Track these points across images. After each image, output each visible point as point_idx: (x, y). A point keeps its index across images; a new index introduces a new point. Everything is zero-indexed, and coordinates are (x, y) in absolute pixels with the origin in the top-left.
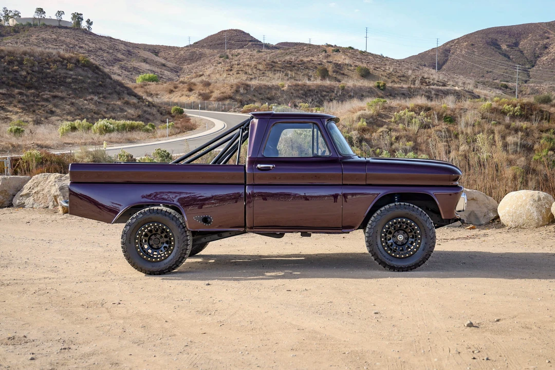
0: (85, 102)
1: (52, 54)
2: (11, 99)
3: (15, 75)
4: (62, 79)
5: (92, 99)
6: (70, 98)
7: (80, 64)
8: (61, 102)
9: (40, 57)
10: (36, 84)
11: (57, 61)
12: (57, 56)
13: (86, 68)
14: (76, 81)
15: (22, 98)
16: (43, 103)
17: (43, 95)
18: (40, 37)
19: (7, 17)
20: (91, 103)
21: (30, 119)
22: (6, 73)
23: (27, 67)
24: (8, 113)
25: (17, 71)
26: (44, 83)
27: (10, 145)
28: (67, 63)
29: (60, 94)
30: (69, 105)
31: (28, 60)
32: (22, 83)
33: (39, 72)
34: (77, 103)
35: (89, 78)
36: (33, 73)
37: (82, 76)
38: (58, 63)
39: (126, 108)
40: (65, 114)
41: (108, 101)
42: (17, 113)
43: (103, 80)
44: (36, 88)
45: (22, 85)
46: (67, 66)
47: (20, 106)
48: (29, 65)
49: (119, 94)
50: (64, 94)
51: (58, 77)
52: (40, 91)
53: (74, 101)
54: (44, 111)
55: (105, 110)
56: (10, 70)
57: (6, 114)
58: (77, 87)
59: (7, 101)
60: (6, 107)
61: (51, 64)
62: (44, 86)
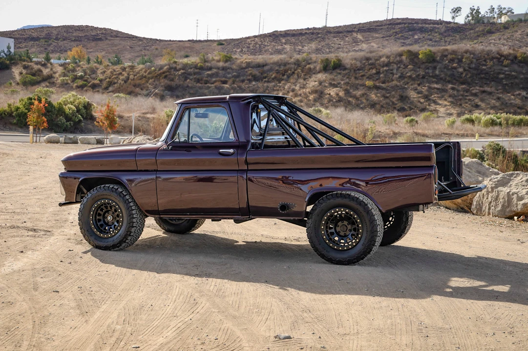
0: (512, 97)
1: (492, 51)
2: (443, 94)
3: (453, 72)
4: (495, 75)
5: (519, 94)
6: (498, 93)
7: (517, 61)
8: (488, 97)
9: (480, 55)
10: (469, 80)
11: (494, 58)
12: (496, 53)
13: (521, 65)
14: (508, 77)
15: (453, 93)
16: (471, 98)
17: (473, 90)
20: (518, 98)
21: (455, 112)
22: (445, 70)
23: (465, 64)
24: (438, 106)
25: (455, 68)
26: (477, 79)
28: (504, 60)
29: (489, 89)
30: (495, 100)
31: (467, 58)
32: (457, 79)
33: (475, 69)
34: (503, 98)
35: (523, 74)
36: (470, 70)
37: (516, 72)
38: (495, 60)
40: (489, 108)
42: (446, 106)
44: (469, 84)
45: (457, 80)
46: (503, 62)
47: (449, 99)
48: (468, 62)
50: (493, 89)
51: (492, 73)
52: (471, 86)
53: (501, 95)
54: (470, 104)
56: (450, 67)
57: (436, 106)
58: (507, 82)
59: (439, 95)
60: (438, 101)
61: (488, 61)
62: (477, 82)
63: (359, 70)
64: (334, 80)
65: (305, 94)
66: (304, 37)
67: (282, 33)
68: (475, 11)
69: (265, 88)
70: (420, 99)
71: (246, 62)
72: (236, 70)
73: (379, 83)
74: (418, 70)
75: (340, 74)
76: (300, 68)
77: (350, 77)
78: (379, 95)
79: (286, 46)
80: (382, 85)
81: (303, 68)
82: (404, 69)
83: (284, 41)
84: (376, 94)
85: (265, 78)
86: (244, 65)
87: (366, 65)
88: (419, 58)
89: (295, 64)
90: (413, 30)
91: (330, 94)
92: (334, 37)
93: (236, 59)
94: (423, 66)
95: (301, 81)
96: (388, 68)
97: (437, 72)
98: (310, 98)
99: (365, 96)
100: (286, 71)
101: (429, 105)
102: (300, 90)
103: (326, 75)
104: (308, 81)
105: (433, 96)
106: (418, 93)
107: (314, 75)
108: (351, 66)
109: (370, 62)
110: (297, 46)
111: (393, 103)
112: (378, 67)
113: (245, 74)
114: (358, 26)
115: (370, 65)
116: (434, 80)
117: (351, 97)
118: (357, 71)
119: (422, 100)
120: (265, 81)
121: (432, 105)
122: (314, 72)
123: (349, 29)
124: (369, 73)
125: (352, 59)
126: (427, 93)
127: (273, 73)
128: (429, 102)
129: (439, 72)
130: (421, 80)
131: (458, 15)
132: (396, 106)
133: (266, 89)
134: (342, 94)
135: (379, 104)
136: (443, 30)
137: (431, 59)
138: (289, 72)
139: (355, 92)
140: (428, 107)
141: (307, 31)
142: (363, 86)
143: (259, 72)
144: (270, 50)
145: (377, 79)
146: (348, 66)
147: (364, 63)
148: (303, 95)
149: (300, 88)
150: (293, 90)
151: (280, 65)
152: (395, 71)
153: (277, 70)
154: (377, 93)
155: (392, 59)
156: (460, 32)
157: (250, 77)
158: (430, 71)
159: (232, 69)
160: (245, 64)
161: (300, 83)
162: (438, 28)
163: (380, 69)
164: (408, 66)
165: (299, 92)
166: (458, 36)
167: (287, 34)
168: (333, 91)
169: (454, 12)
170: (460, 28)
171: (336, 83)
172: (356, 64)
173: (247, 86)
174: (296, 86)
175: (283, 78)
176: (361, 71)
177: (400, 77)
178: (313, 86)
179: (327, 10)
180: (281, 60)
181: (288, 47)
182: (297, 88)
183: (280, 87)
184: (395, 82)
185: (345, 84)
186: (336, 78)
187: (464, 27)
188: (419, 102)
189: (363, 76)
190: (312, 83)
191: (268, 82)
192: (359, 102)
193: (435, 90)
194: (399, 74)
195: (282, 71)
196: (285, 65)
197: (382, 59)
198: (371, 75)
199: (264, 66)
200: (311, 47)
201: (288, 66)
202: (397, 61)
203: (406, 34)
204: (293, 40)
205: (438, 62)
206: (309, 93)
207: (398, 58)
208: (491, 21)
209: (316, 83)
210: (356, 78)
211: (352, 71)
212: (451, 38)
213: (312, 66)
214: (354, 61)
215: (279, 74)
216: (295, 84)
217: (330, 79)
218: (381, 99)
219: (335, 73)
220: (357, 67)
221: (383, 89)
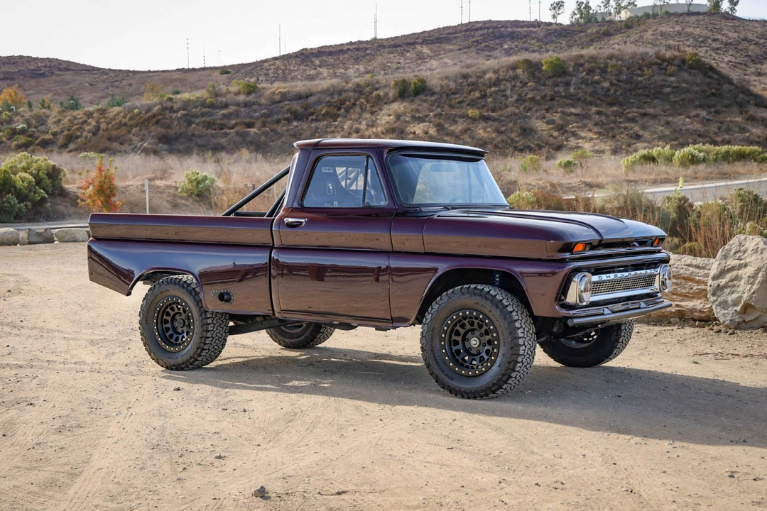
0: (688, 120)
1: (648, 54)
2: (585, 121)
3: (595, 88)
4: (658, 89)
5: (697, 116)
6: (665, 116)
7: (686, 66)
8: (652, 122)
9: (631, 61)
10: (621, 99)
11: (653, 64)
12: (654, 56)
13: (693, 71)
14: (677, 89)
15: (600, 119)
16: (627, 125)
17: (629, 113)
18: (658, 32)
20: (696, 121)
21: (608, 148)
22: (583, 86)
23: (612, 75)
24: (580, 141)
25: (597, 82)
26: (632, 97)
27: (548, 185)
28: (667, 66)
29: (651, 111)
30: (663, 126)
31: (614, 66)
32: (602, 98)
33: (627, 82)
34: (674, 123)
35: (697, 85)
36: (619, 83)
37: (688, 83)
38: (654, 67)
39: (749, 127)
40: (656, 138)
41: (721, 117)
42: (591, 139)
43: (718, 87)
44: (621, 105)
45: (602, 101)
46: (667, 70)
47: (596, 129)
48: (615, 72)
49: (741, 105)
50: (658, 111)
51: (653, 86)
52: (625, 108)
53: (670, 119)
54: (627, 135)
55: (716, 130)
56: (590, 82)
57: (577, 141)
58: (677, 99)
59: (580, 124)
60: (579, 133)
61: (644, 68)
62: (632, 101)
63: (453, 93)
64: (418, 111)
65: (377, 135)
66: (346, 55)
67: (314, 51)
68: (584, 5)
69: (313, 129)
70: (552, 131)
71: (280, 92)
72: (266, 105)
73: (487, 112)
74: (543, 88)
75: (425, 101)
76: (363, 96)
77: (442, 105)
78: (489, 129)
79: (321, 70)
80: (492, 114)
81: (368, 96)
82: (522, 87)
83: (317, 62)
84: (484, 129)
85: (312, 114)
86: (277, 98)
87: (464, 86)
88: (542, 71)
89: (355, 91)
90: (502, 36)
91: (414, 133)
92: (390, 53)
93: (264, 88)
94: (550, 82)
95: (368, 115)
96: (497, 89)
97: (572, 90)
99: (470, 132)
100: (342, 102)
101: (567, 140)
102: (367, 129)
103: (405, 104)
104: (378, 115)
105: (570, 126)
106: (548, 123)
107: (385, 106)
108: (441, 90)
109: (470, 80)
110: (338, 69)
111: (512, 140)
112: (482, 88)
113: (280, 111)
114: (422, 35)
115: (469, 85)
116: (568, 101)
117: (447, 135)
118: (452, 96)
119: (555, 134)
120: (312, 120)
121: (572, 139)
122: (385, 101)
123: (409, 41)
124: (470, 97)
125: (442, 79)
126: (560, 122)
127: (323, 107)
128: (566, 135)
129: (575, 89)
130: (549, 103)
131: (560, 12)
132: (517, 145)
133: (315, 132)
134: (432, 131)
135: (491, 143)
136: (542, 35)
137: (560, 70)
138: (348, 103)
139: (452, 128)
140: (565, 143)
141: (350, 47)
142: (464, 117)
143: (301, 107)
144: (299, 77)
145: (484, 106)
146: (437, 89)
147: (461, 83)
149: (368, 126)
150: (357, 131)
151: (332, 94)
152: (508, 92)
153: (329, 102)
154: (486, 127)
155: (502, 74)
156: (565, 36)
157: (288, 116)
158: (561, 89)
159: (259, 104)
160: (279, 96)
161: (366, 119)
162: (535, 32)
163: (485, 91)
164: (527, 83)
165: (367, 134)
166: (564, 42)
167: (321, 52)
168: (419, 128)
169: (555, 8)
170: (565, 30)
171: (422, 116)
172: (448, 86)
173: (285, 128)
174: (360, 123)
175: (339, 112)
176: (457, 96)
177: (517, 101)
178: (388, 122)
179: (376, 15)
180: (333, 86)
181: (324, 71)
182: (363, 126)
183: (336, 127)
184: (511, 109)
185: (435, 116)
186: (420, 107)
187: (571, 28)
188: (551, 136)
189: (460, 102)
190: (386, 117)
191: (317, 120)
192: (461, 142)
193: (573, 117)
194: (516, 97)
195: (335, 102)
196: (340, 93)
197: (488, 76)
198: (472, 101)
199: (307, 97)
200: (358, 69)
201: (344, 95)
202: (510, 77)
203: (492, 43)
204: (331, 60)
205: (571, 75)
206: (383, 133)
207: (511, 73)
208: (607, 19)
209: (392, 117)
210: (451, 106)
211: (444, 95)
212: (554, 45)
213: (381, 93)
214: (445, 82)
215: (331, 108)
216: (358, 121)
217: (412, 110)
218: (494, 136)
219: (417, 100)
220: (450, 90)
221: (494, 120)
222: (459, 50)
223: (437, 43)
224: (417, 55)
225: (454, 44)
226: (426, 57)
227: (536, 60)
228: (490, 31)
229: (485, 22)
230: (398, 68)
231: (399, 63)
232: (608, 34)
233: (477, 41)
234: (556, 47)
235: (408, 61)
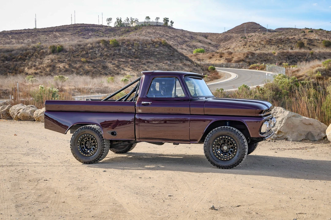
0: (163, 64)
1: (148, 40)
2: (127, 64)
3: (130, 51)
4: (152, 53)
5: (167, 63)
7: (162, 45)
8: (151, 65)
9: (142, 42)
10: (140, 56)
11: (150, 44)
12: (150, 41)
13: (165, 47)
14: (159, 53)
15: (132, 63)
16: (142, 66)
17: (143, 61)
18: (147, 31)
19: (132, 22)
20: (166, 65)
22: (125, 51)
23: (136, 47)
24: (125, 71)
25: (131, 50)
26: (143, 55)
28: (155, 44)
29: (151, 61)
31: (136, 44)
32: (133, 55)
33: (141, 50)
34: (159, 65)
35: (166, 52)
36: (138, 50)
37: (163, 51)
39: (184, 68)
41: (174, 64)
42: (129, 71)
43: (173, 53)
44: (139, 58)
45: (133, 56)
46: (155, 46)
47: (131, 67)
48: (137, 46)
49: (181, 60)
50: (153, 61)
51: (151, 52)
52: (141, 59)
53: (157, 64)
54: (142, 70)
55: (173, 69)
56: (128, 49)
57: (124, 72)
58: (159, 57)
59: (125, 65)
60: (124, 68)
61: (147, 45)
62: (143, 57)
63: (75, 52)
64: (60, 58)
65: (43, 68)
66: (23, 35)
67: (9, 32)
68: (119, 20)
70: (114, 68)
73: (89, 59)
74: (110, 51)
75: (63, 54)
76: (36, 52)
77: (70, 56)
78: (90, 66)
79: (12, 40)
80: (91, 60)
81: (39, 52)
82: (102, 50)
83: (10, 37)
84: (88, 66)
85: (14, 58)
88: (110, 44)
89: (32, 49)
90: (88, 30)
91: (59, 67)
92: (42, 34)
94: (113, 49)
95: (39, 60)
96: (92, 50)
97: (121, 52)
98: (47, 70)
99: (82, 67)
100: (28, 54)
101: (120, 71)
102: (39, 65)
103: (55, 55)
104: (43, 59)
105: (121, 66)
106: (113, 64)
107: (46, 56)
108: (70, 50)
109: (81, 47)
110: (20, 40)
111: (99, 71)
114: (56, 28)
115: (81, 49)
116: (120, 56)
117: (73, 68)
118: (74, 53)
119: (116, 69)
120: (14, 61)
121: (122, 71)
122: (46, 54)
123: (50, 30)
124: (82, 53)
125: (70, 46)
126: (117, 64)
127: (19, 56)
128: (120, 69)
129: (122, 52)
130: (113, 57)
131: (110, 22)
132: (101, 73)
133: (16, 66)
134: (67, 67)
135: (91, 72)
136: (104, 30)
137: (116, 44)
138: (30, 54)
139: (75, 65)
140: (120, 72)
141: (25, 31)
142: (80, 61)
143: (9, 55)
144: (2, 43)
145: (87, 57)
146: (68, 50)
147: (78, 48)
148: (42, 68)
149: (39, 64)
150: (35, 66)
151: (22, 51)
152: (97, 52)
153: (21, 53)
154: (89, 65)
155: (94, 45)
156: (113, 31)
157: (3, 59)
158: (117, 52)
161: (38, 61)
162: (101, 29)
163: (87, 51)
164: (104, 49)
165: (39, 67)
166: (112, 34)
167: (12, 33)
168: (61, 65)
169: (108, 20)
170: (112, 29)
171: (62, 60)
172: (73, 49)
173: (2, 64)
174: (36, 63)
176: (77, 53)
177: (100, 55)
178: (48, 63)
179: (35, 19)
180: (23, 47)
181: (14, 41)
182: (37, 64)
183: (25, 64)
184: (98, 59)
185: (68, 60)
187: (115, 28)
188: (114, 69)
189: (78, 55)
190: (47, 60)
191: (16, 61)
192: (79, 71)
193: (122, 62)
194: (100, 54)
195: (24, 54)
196: (26, 50)
197: (88, 45)
198: (83, 55)
199: (11, 51)
200: (29, 41)
201: (28, 51)
202: (97, 46)
203: (84, 33)
204: (16, 36)
205: (120, 46)
206: (46, 67)
207: (97, 45)
208: (128, 26)
209: (49, 61)
210: (74, 57)
211: (71, 53)
212: (109, 35)
213: (44, 51)
214: (71, 47)
215: (23, 56)
216: (35, 62)
217: (58, 58)
218: (92, 69)
219: (60, 54)
220: (73, 50)
221: (92, 63)
222: (71, 34)
223: (62, 31)
224: (54, 36)
225: (69, 32)
226: (58, 37)
227: (107, 40)
228: (83, 28)
229: (81, 24)
230: (46, 41)
231: (46, 39)
232: (128, 31)
233: (78, 32)
234: (110, 35)
235: (51, 38)
